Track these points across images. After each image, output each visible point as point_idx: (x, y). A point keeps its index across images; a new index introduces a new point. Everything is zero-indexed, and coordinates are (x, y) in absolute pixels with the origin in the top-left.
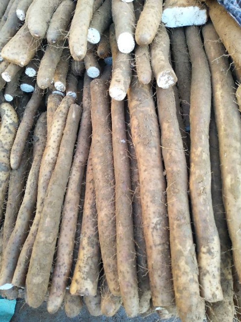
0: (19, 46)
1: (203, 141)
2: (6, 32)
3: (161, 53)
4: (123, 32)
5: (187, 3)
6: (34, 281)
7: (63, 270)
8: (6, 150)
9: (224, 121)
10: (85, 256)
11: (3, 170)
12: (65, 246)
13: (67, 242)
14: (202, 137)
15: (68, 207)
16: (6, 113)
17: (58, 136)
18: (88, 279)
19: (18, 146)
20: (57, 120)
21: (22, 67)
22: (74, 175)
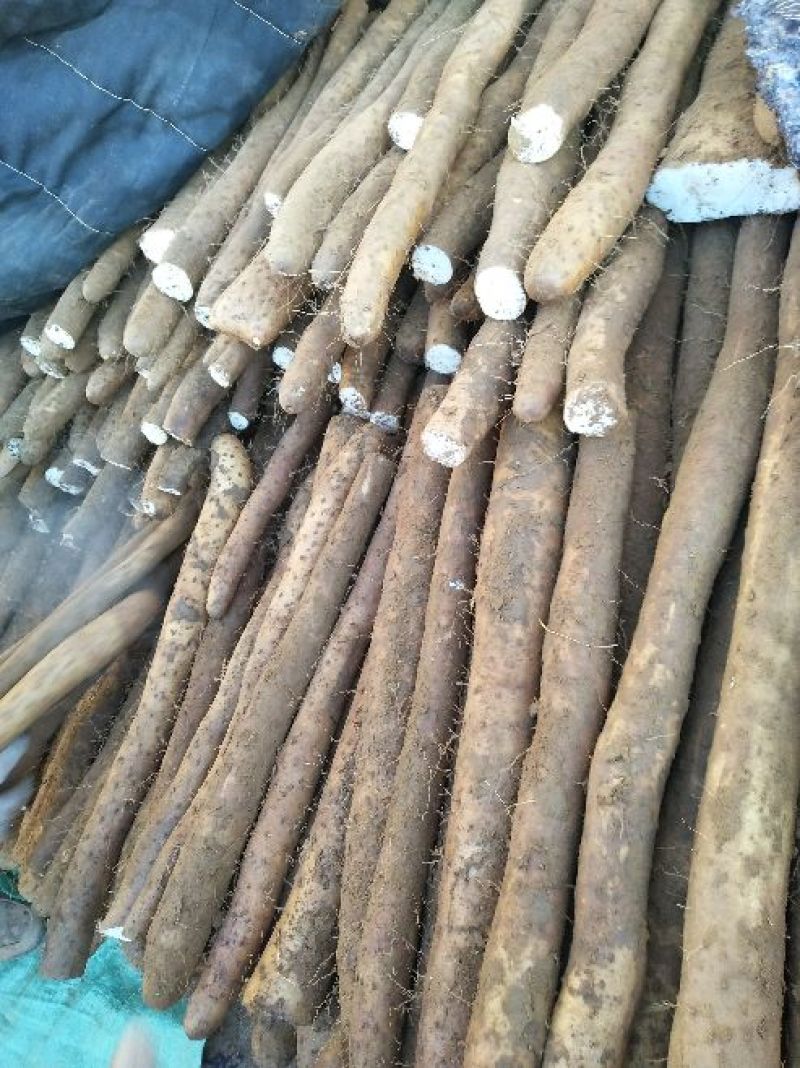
0: (252, 297)
1: (669, 626)
2: (238, 252)
3: (601, 322)
4: (490, 266)
5: (730, 150)
6: (163, 939)
7: (240, 929)
8: (202, 562)
9: (756, 564)
10: (299, 906)
11: (185, 617)
12: (259, 863)
13: (266, 854)
14: (668, 609)
15: (291, 752)
16: (220, 462)
17: (314, 544)
18: (292, 974)
19: (230, 554)
20: (322, 497)
21: (257, 349)
22: (328, 662)
